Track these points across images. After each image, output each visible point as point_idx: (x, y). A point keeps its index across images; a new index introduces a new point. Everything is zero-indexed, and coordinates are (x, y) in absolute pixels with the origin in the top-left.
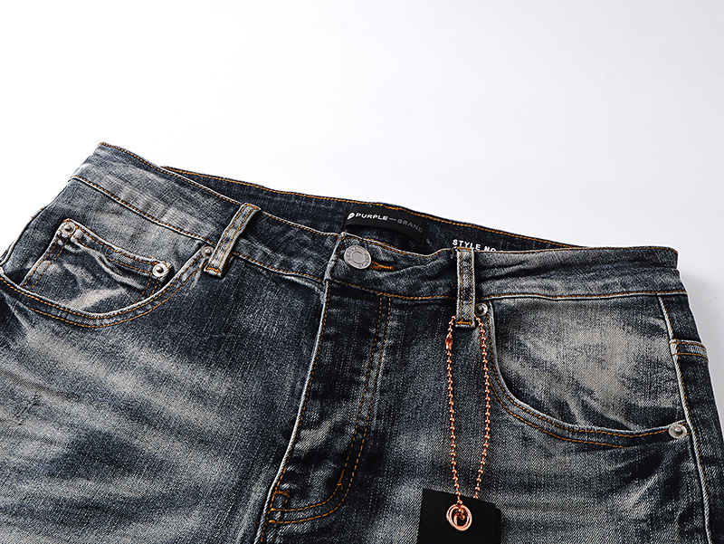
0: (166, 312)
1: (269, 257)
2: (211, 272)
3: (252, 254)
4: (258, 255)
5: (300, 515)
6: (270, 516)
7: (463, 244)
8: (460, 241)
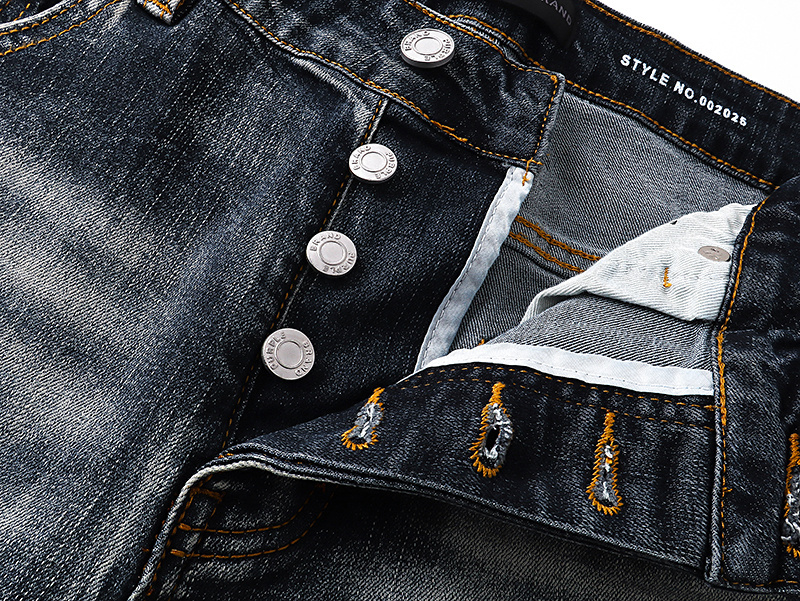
0: (43, 64)
2: (152, 7)
5: (236, 545)
6: (175, 538)
7: (640, 67)
8: (635, 60)
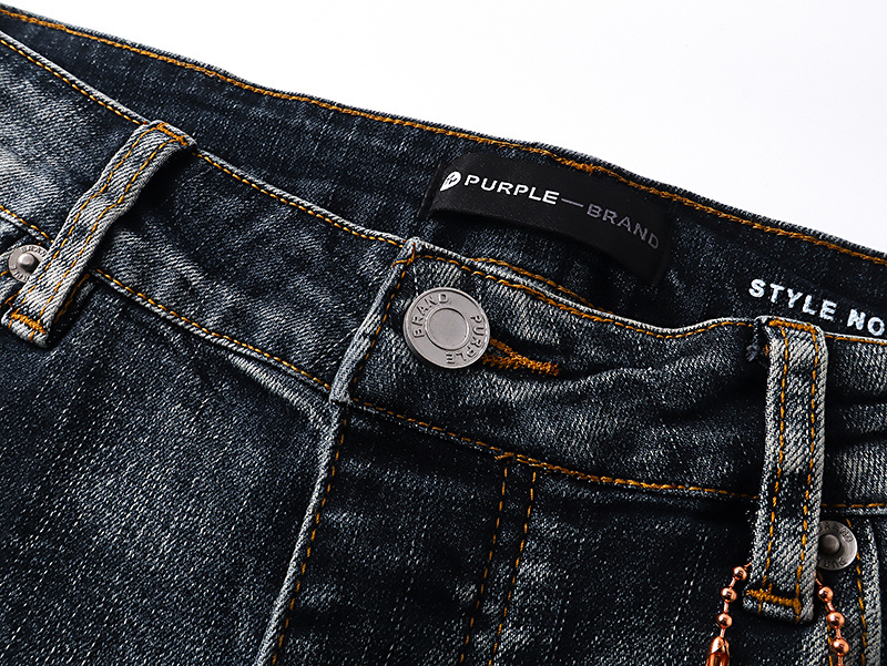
1: (194, 293)
2: (19, 328)
3: (145, 280)
4: (164, 287)
7: (783, 296)
8: (772, 285)
